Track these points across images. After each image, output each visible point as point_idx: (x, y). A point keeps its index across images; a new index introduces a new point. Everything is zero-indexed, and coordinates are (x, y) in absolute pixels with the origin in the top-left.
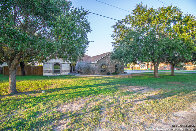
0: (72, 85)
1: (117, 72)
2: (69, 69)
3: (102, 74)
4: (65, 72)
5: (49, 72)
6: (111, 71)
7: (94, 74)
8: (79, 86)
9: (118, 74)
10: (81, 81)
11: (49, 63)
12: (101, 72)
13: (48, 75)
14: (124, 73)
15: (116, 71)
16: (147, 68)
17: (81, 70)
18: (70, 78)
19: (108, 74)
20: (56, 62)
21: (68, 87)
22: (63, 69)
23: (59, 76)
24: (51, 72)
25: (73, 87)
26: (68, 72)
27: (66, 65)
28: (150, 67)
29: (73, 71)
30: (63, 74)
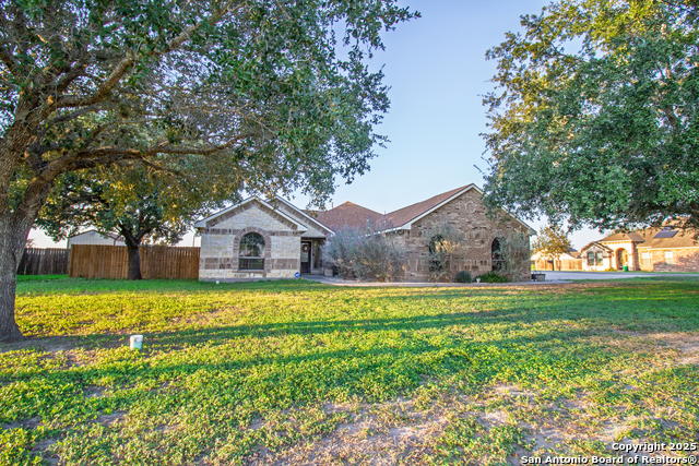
0: (303, 316)
1: (500, 273)
2: (297, 256)
3: (433, 280)
4: (284, 267)
5: (222, 267)
6: (475, 268)
7: (397, 276)
8: (340, 319)
9: (505, 280)
10: (347, 301)
11: (224, 232)
12: (432, 269)
13: (217, 277)
14: (534, 277)
15: (494, 268)
16: (615, 266)
17: (346, 262)
18: (300, 289)
19: (463, 278)
20: (249, 228)
21: (281, 325)
22: (275, 256)
23: (261, 281)
24: (229, 266)
25: (306, 324)
26: (294, 268)
27: (286, 238)
28: (631, 259)
29: (315, 266)
30: (275, 274)
